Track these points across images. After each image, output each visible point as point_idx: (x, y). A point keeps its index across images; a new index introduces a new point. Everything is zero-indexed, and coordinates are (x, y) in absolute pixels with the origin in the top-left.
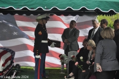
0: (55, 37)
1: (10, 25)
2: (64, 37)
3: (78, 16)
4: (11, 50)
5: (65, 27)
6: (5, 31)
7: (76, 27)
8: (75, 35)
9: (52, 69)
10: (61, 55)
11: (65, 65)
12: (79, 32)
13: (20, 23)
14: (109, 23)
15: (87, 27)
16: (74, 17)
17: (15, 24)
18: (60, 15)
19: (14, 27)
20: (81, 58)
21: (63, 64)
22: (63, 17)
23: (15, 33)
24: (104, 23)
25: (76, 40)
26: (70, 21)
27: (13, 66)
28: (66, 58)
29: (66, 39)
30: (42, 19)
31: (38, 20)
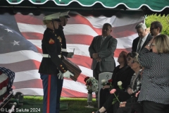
0: (78, 49)
1: (9, 30)
2: (92, 50)
3: (114, 17)
5: (95, 34)
7: (111, 34)
8: (109, 47)
10: (88, 78)
11: (94, 94)
12: (116, 41)
13: (24, 27)
14: (164, 29)
17: (16, 29)
19: (14, 34)
20: (120, 83)
21: (90, 92)
22: (91, 19)
23: (16, 43)
24: (156, 27)
25: (111, 55)
26: (103, 24)
27: (12, 95)
28: (95, 84)
29: (96, 52)
30: (53, 21)
31: (46, 22)
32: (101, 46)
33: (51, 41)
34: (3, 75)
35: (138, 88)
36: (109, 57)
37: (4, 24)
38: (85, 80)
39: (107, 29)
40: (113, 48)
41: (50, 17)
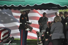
0: (34, 22)
1: (9, 15)
2: (39, 22)
3: (47, 10)
4: (8, 29)
5: (40, 16)
6: (6, 18)
8: (45, 21)
9: (32, 40)
12: (48, 19)
13: (15, 14)
16: (45, 11)
17: (12, 15)
18: (37, 10)
21: (38, 37)
22: (39, 11)
23: (12, 20)
24: (61, 14)
26: (43, 13)
28: (40, 34)
29: (40, 23)
30: (23, 12)
31: (21, 12)
32: (42, 20)
33: (23, 18)
34: (7, 30)
37: (8, 13)
38: (36, 33)
39: (45, 14)
40: (47, 21)
41: (22, 10)
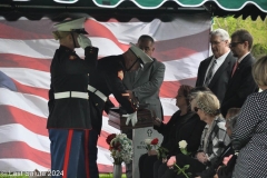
8: (152, 79)
10: (114, 135)
12: (163, 68)
15: (185, 55)
16: (148, 25)
30: (71, 32)
32: (137, 77)
35: (215, 150)
36: (153, 97)
38: (109, 140)
